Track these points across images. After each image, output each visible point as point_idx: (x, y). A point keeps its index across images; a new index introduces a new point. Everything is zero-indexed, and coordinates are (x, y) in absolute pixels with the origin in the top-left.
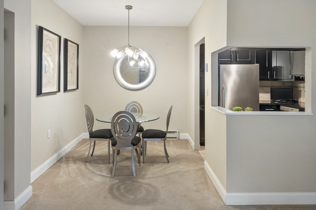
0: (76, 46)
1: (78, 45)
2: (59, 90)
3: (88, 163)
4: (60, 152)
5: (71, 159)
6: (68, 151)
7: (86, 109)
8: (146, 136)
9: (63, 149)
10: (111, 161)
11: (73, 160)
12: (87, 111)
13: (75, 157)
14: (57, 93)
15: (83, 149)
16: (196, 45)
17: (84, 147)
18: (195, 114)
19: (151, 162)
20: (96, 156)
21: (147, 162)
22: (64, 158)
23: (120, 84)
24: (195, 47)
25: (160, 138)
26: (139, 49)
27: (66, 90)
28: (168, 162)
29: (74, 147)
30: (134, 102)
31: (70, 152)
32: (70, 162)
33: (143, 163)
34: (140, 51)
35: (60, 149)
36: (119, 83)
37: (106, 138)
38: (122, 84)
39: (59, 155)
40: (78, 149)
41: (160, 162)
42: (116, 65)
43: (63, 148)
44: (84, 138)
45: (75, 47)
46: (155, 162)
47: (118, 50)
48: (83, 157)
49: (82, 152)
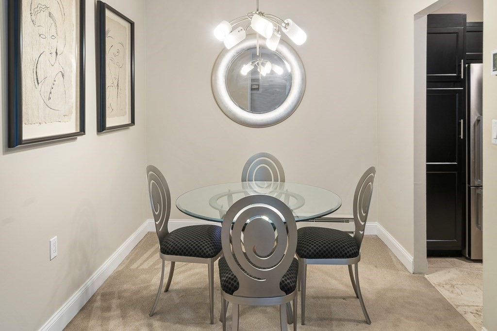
0: (127, 26)
1: (132, 24)
2: (82, 130)
3: (158, 317)
4: (88, 282)
5: (115, 302)
6: (110, 273)
7: (151, 178)
8: (310, 253)
9: (95, 275)
10: (217, 313)
11: (121, 307)
12: (152, 181)
13: (125, 295)
14: (79, 138)
15: (146, 266)
16: (417, 16)
17: (148, 258)
18: (414, 184)
19: (322, 319)
20: (177, 291)
21: (310, 320)
22: (99, 297)
23: (226, 113)
24: (415, 20)
25: (348, 257)
26: (286, 22)
27: (102, 127)
28: (368, 322)
29: (127, 258)
30: (263, 155)
31: (116, 278)
32: (112, 313)
33: (301, 325)
34: (288, 24)
35: (90, 273)
36: (223, 109)
37: (202, 257)
38: (230, 111)
39: (87, 290)
40: (134, 266)
41: (344, 320)
42: (217, 70)
43: (96, 270)
44: (149, 230)
45: (125, 27)
46: (331, 319)
47: (232, 24)
48: (145, 293)
49: (144, 276)
